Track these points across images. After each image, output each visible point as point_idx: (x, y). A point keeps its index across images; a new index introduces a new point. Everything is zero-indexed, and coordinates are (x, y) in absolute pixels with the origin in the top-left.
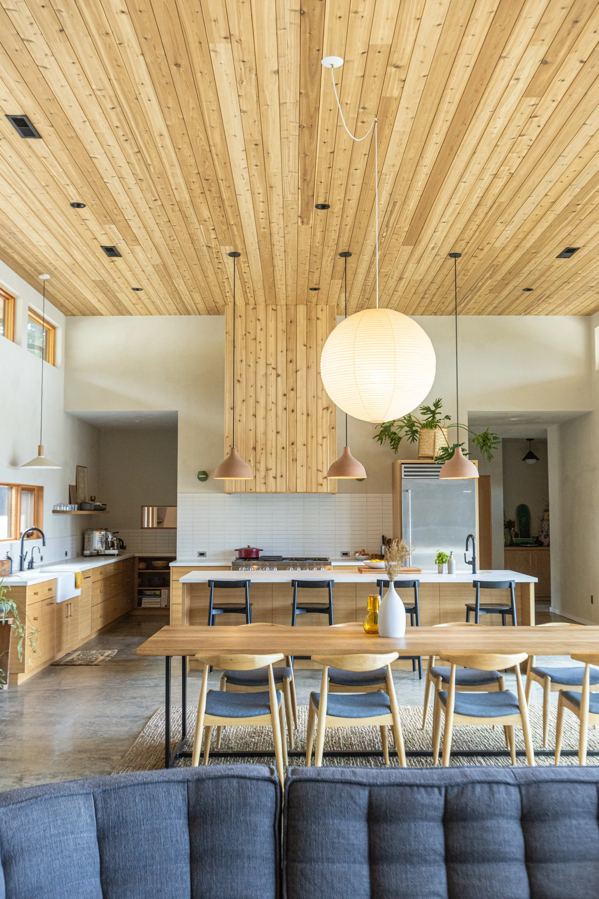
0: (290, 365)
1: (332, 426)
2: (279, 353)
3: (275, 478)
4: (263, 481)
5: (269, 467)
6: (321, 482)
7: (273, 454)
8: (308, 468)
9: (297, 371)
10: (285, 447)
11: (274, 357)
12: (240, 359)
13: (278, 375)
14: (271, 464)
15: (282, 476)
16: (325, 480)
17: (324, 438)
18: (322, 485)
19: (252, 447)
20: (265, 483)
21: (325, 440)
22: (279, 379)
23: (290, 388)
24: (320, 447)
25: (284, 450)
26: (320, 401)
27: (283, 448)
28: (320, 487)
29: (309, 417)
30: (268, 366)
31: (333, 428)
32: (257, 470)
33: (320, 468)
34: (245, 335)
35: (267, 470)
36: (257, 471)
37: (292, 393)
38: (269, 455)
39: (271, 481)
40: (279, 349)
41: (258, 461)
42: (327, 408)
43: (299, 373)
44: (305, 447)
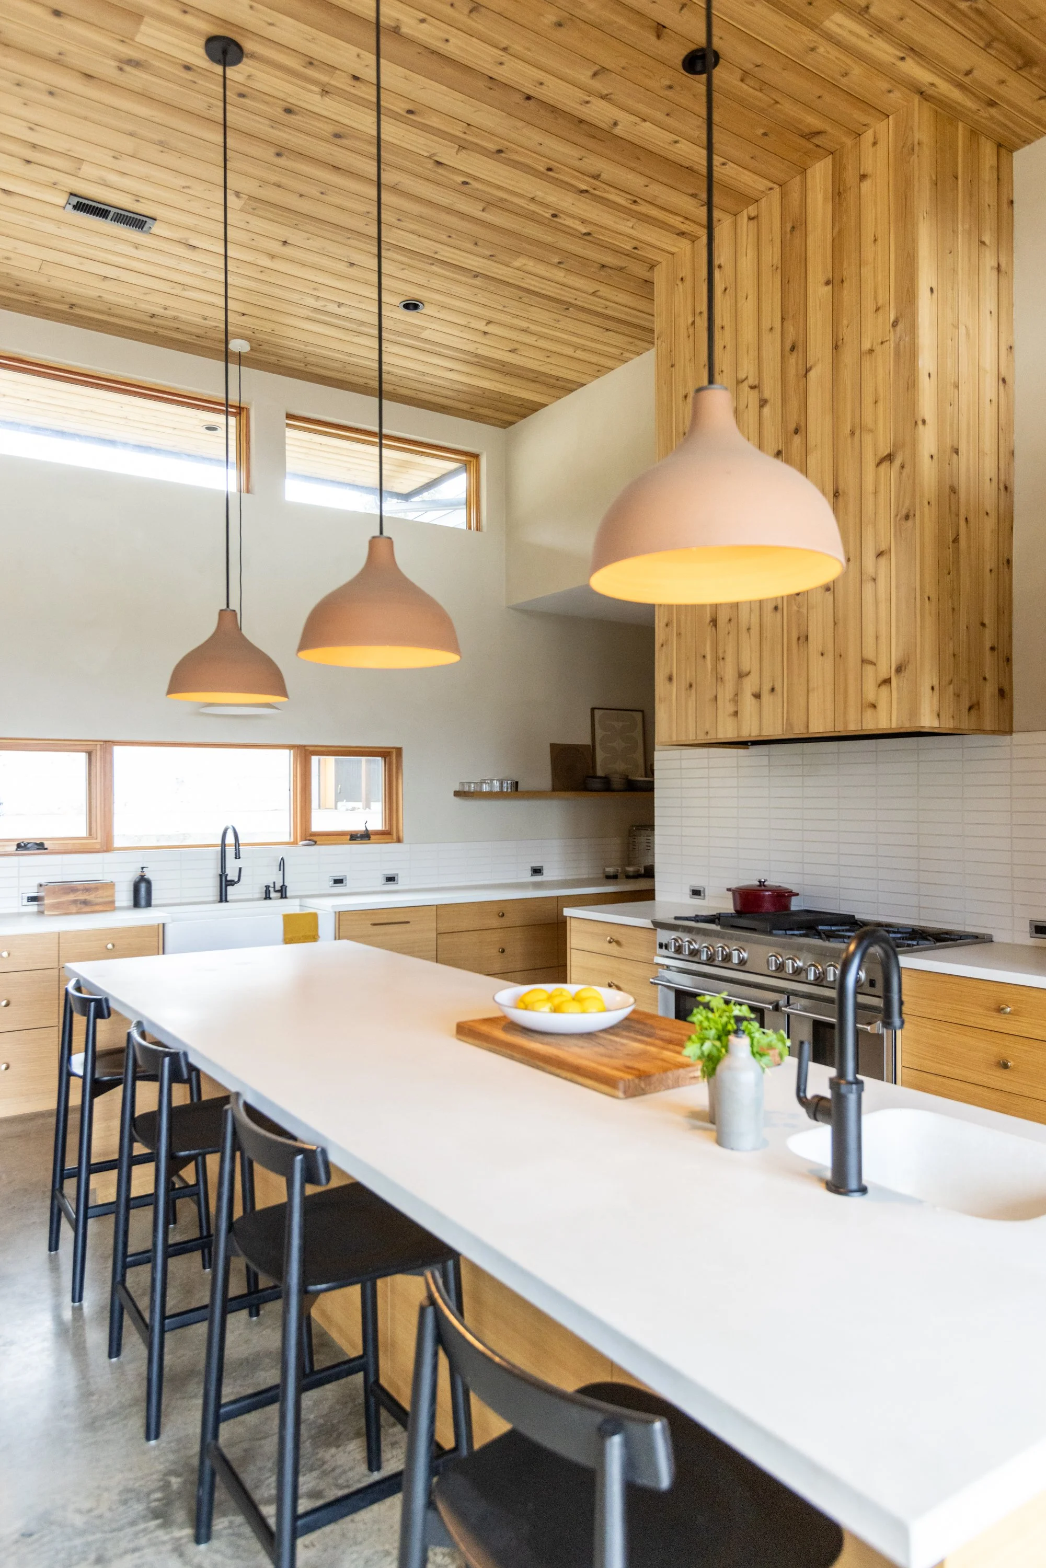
0: (792, 360)
1: (904, 512)
2: (767, 338)
3: (757, 696)
4: (731, 708)
5: (745, 667)
6: (870, 696)
7: (752, 631)
8: (840, 656)
9: (807, 371)
10: (780, 606)
11: (753, 354)
12: (684, 393)
13: (763, 403)
14: (749, 661)
15: (773, 690)
16: (884, 689)
17: (880, 555)
18: (874, 706)
19: (708, 619)
20: (736, 713)
21: (883, 561)
22: (766, 410)
23: (792, 427)
24: (868, 588)
25: (779, 615)
26: (868, 439)
27: (776, 608)
28: (869, 712)
29: (841, 499)
30: (741, 386)
31: (907, 517)
32: (719, 679)
33: (869, 654)
34: (693, 323)
35: (741, 675)
36: (719, 683)
37: (797, 440)
38: (744, 635)
39: (748, 703)
40: (766, 325)
41: (721, 656)
42: (889, 458)
43: (812, 375)
44: (829, 596)
